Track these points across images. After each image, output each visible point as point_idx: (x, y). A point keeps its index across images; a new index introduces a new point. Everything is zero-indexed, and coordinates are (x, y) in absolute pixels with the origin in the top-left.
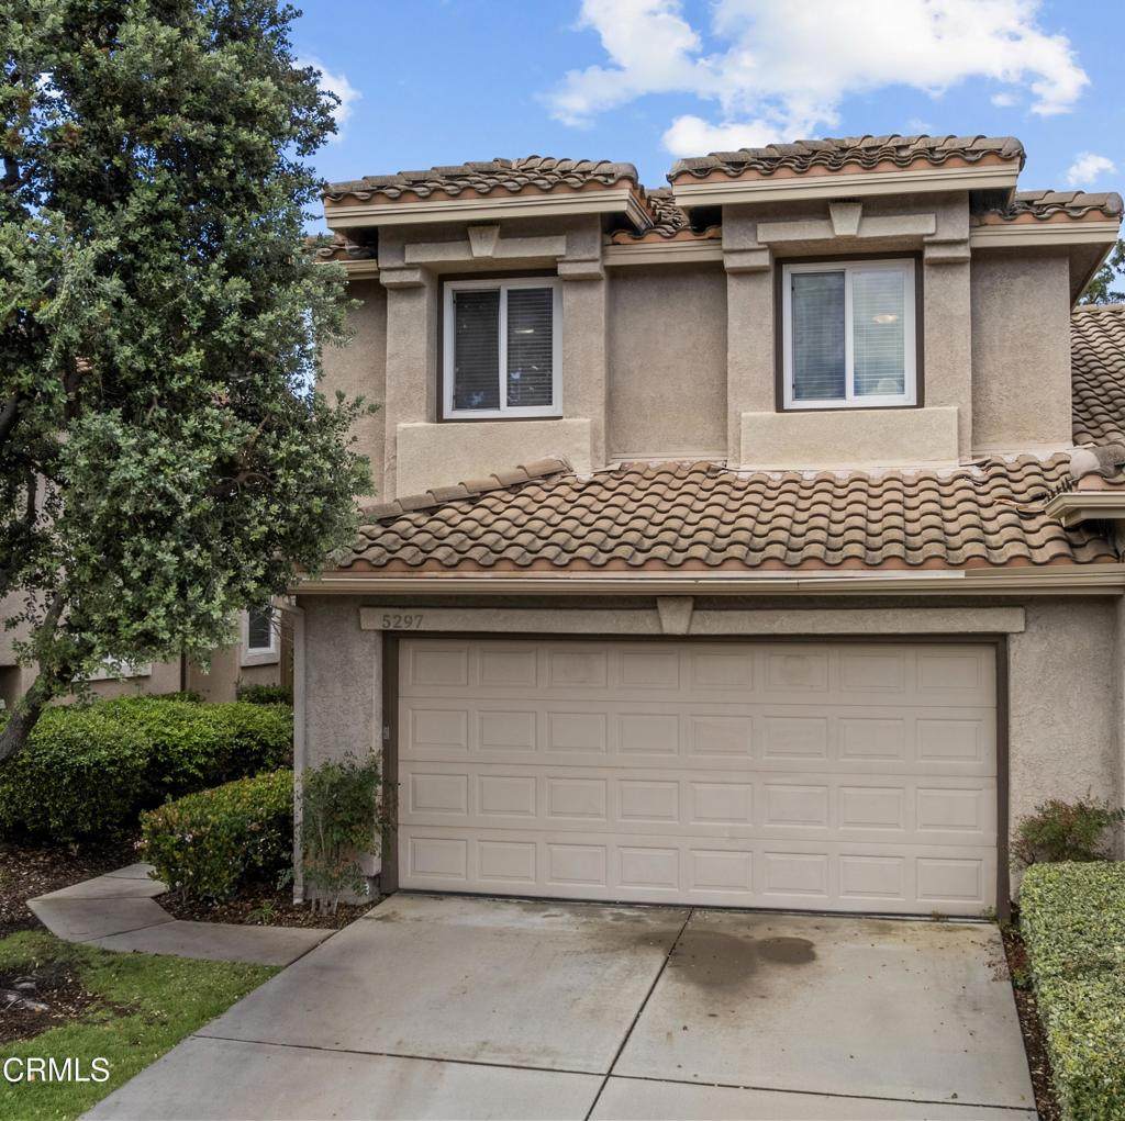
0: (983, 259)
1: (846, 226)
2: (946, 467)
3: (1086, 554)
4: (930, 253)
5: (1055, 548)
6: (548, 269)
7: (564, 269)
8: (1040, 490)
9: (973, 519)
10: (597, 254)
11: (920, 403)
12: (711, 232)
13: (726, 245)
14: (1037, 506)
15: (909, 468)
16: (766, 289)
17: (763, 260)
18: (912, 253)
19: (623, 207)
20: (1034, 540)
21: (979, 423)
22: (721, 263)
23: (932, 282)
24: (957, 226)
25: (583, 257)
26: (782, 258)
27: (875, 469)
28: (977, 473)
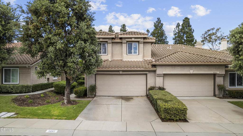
0: (144, 43)
1: (133, 40)
2: (141, 60)
3: (153, 67)
4: (140, 42)
5: (151, 67)
6: (107, 42)
7: (108, 42)
8: (149, 62)
9: (144, 64)
10: (111, 41)
11: (139, 55)
12: (121, 39)
13: (123, 41)
14: (149, 63)
15: (138, 60)
16: (126, 44)
17: (126, 42)
18: (138, 42)
19: (114, 37)
20: (149, 66)
21: (144, 56)
22: (122, 42)
23: (140, 44)
24: (142, 40)
25: (110, 41)
26: (127, 42)
27: (135, 60)
28: (144, 60)
